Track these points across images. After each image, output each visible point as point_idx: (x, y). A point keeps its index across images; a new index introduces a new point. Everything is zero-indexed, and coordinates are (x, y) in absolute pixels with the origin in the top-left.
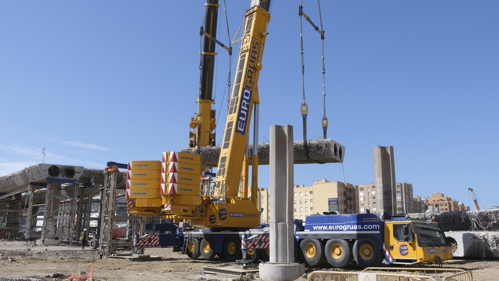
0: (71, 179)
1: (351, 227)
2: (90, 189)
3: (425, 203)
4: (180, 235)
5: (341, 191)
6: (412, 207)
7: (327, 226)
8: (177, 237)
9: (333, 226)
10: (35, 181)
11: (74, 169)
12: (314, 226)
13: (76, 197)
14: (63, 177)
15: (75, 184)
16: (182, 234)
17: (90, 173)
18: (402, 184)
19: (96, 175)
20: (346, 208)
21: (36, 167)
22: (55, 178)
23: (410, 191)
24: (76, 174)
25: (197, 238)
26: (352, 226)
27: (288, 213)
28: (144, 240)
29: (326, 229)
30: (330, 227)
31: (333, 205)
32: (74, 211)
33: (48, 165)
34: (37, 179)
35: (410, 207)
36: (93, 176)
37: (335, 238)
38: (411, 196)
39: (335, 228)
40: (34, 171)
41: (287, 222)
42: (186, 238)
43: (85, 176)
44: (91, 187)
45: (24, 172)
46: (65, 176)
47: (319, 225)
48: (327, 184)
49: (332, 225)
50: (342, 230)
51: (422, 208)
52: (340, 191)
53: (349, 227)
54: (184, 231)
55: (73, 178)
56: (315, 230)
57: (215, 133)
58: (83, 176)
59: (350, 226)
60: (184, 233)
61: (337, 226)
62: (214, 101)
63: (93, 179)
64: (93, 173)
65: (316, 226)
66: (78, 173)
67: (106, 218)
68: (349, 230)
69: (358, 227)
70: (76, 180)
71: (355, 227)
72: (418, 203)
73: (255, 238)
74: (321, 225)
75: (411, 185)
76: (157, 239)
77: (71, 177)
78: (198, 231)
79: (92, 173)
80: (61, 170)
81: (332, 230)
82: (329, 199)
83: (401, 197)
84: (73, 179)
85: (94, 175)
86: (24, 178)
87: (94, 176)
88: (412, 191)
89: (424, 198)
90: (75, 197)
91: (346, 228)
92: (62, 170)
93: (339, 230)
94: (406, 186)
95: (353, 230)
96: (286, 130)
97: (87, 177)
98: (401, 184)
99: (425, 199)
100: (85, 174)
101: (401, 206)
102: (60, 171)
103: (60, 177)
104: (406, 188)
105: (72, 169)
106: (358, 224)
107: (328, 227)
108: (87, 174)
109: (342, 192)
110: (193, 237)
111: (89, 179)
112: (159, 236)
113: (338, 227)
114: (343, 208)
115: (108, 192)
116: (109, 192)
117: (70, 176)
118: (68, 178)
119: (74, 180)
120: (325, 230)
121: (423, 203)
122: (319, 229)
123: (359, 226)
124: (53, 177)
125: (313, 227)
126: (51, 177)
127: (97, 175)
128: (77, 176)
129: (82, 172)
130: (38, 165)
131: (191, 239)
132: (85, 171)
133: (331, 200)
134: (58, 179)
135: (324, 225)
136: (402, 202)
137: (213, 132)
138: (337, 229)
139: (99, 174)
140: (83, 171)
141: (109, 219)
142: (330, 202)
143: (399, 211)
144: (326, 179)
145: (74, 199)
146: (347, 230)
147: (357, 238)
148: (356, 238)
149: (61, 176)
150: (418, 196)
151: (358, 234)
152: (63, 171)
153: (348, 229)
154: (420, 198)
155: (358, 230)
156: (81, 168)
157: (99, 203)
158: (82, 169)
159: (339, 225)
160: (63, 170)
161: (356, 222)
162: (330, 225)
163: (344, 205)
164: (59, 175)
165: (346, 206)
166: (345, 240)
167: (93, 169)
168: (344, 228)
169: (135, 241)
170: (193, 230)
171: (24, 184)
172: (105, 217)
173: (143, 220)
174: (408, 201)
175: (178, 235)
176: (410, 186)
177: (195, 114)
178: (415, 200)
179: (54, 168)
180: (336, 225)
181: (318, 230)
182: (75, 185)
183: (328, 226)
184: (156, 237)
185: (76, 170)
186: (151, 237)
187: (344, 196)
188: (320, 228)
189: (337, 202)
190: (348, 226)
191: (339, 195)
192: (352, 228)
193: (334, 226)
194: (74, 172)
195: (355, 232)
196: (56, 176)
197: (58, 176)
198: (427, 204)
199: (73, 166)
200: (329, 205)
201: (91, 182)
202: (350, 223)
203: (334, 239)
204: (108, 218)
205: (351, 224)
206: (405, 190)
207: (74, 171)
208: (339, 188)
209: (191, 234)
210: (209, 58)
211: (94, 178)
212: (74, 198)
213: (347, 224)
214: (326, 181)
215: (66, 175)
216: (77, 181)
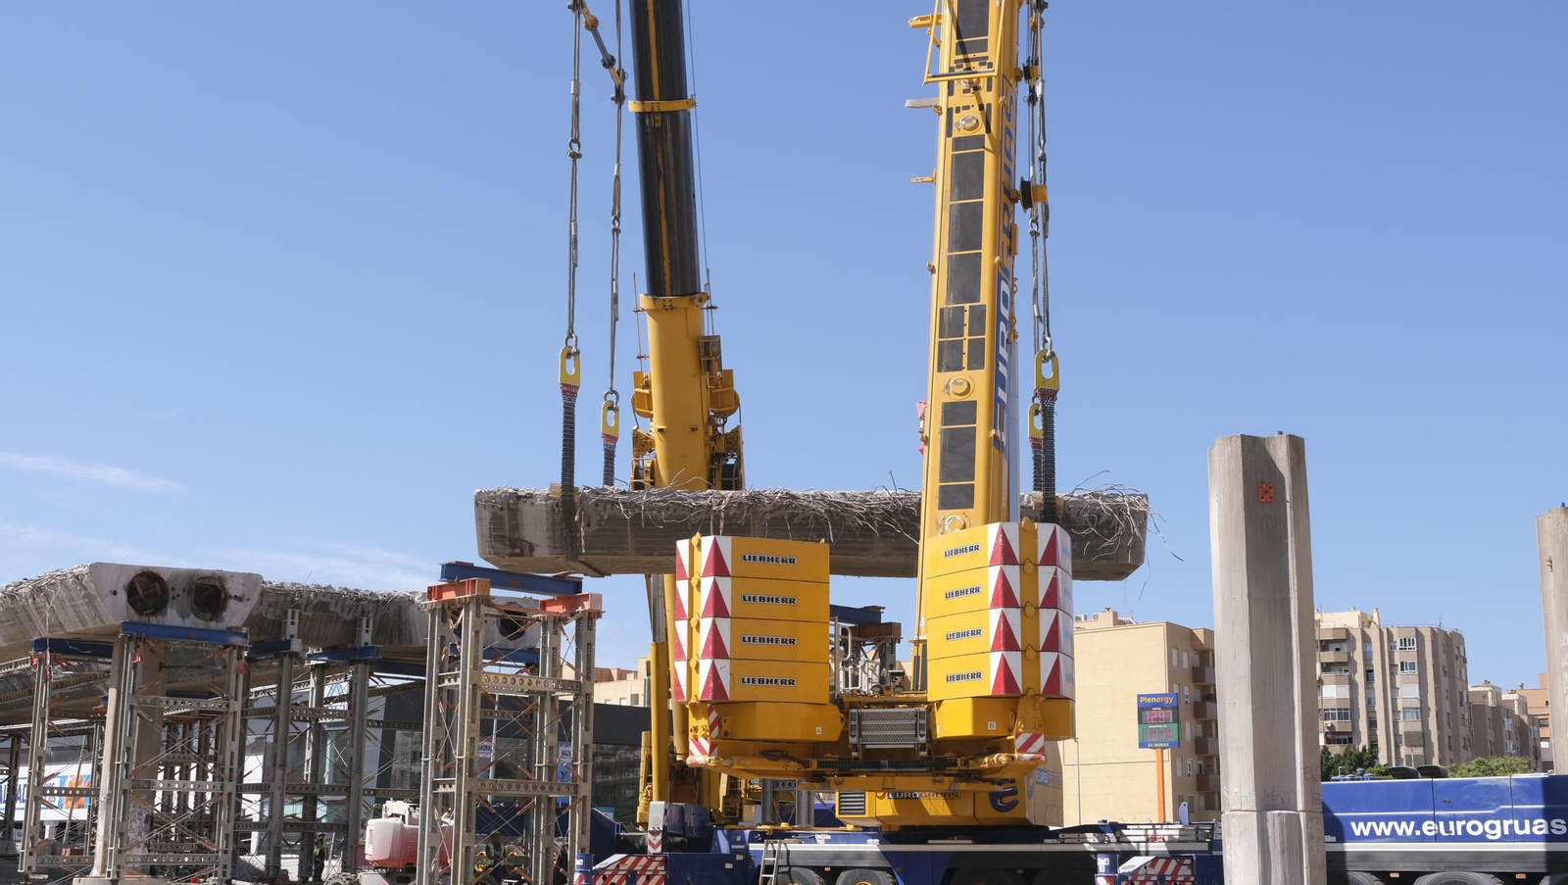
0: (213, 625)
1: (1522, 827)
2: (281, 665)
3: (1516, 712)
4: (739, 857)
5: (1180, 661)
6: (1464, 731)
7: (1412, 824)
8: (729, 866)
9: (1441, 824)
10: (59, 634)
11: (223, 586)
12: (1357, 820)
13: (236, 700)
14: (183, 618)
15: (234, 647)
16: (746, 852)
17: (282, 598)
18: (1422, 630)
19: (303, 607)
20: (1200, 734)
21: (77, 577)
22: (153, 620)
23: (1457, 664)
24: (232, 603)
25: (819, 870)
26: (1527, 822)
27: (1305, 773)
28: (612, 876)
29: (1409, 833)
30: (1428, 827)
31: (1158, 721)
32: (232, 758)
33: (123, 567)
34: (71, 628)
35: (1455, 730)
36: (293, 612)
37: (1451, 868)
38: (1458, 682)
39: (1452, 828)
40: (64, 595)
41: (1300, 806)
42: (769, 869)
43: (261, 614)
44: (286, 660)
45: (12, 597)
46: (192, 616)
47: (1378, 820)
48: (1123, 633)
49: (1436, 819)
50: (1482, 838)
51: (1505, 735)
52: (1175, 663)
53: (1511, 827)
54: (753, 840)
55: (222, 620)
56: (1362, 838)
57: (736, 432)
58: (255, 613)
59: (1516, 822)
60: (753, 847)
61: (1460, 824)
62: (708, 298)
63: (292, 623)
64: (293, 601)
65: (1366, 820)
66: (239, 599)
67: (441, 790)
68: (1512, 837)
69: (1550, 827)
70: (233, 631)
71: (1540, 827)
72: (1489, 714)
73: (1142, 871)
74: (1387, 820)
75: (1460, 636)
76: (656, 872)
77: (211, 620)
78: (812, 839)
79: (289, 598)
80: (173, 589)
81: (1437, 838)
82: (1139, 696)
83: (1417, 687)
84: (222, 626)
85: (298, 606)
86: (8, 621)
87: (297, 612)
88: (1465, 661)
89: (1513, 692)
90: (232, 701)
91: (1498, 831)
92: (179, 590)
93: (1466, 837)
94: (1441, 640)
95: (1532, 838)
96: (1281, 456)
97: (270, 617)
98: (1418, 634)
99: (1514, 697)
100: (261, 604)
101: (1417, 727)
102: (171, 594)
103: (172, 617)
104: (1441, 648)
105: (217, 584)
106: (1548, 815)
107: (1418, 827)
108: (270, 606)
109: (1186, 665)
110: (799, 862)
111: (279, 625)
112: (665, 862)
113: (1464, 828)
114: (1188, 736)
115: (446, 683)
116: (453, 683)
117: (209, 615)
118: (201, 624)
119: (229, 628)
120: (1404, 839)
121: (1509, 713)
122: (1378, 833)
123: (1553, 823)
124: (144, 619)
125: (1353, 824)
126: (136, 618)
127: (306, 606)
128: (236, 615)
129: (255, 598)
130: (85, 570)
131: (788, 873)
132: (263, 593)
133: (1149, 700)
134: (161, 626)
135: (1399, 819)
136: (1423, 710)
137: (728, 428)
138: (1459, 833)
139: (315, 602)
140: (259, 590)
141: (459, 795)
142: (1142, 709)
143: (1409, 745)
144: (1115, 614)
145: (231, 710)
146: (1504, 838)
147: (1548, 867)
148: (1543, 870)
149: (175, 612)
150: (1487, 683)
151: (1549, 854)
152: (182, 594)
153: (1506, 832)
154: (1497, 694)
155: (1549, 838)
156: (252, 579)
157: (309, 721)
158: (256, 585)
159: (1468, 818)
160: (184, 590)
161: (1543, 806)
162: (1427, 818)
163: (1193, 720)
164: (169, 610)
165: (1199, 727)
166: (1497, 875)
167: (294, 584)
168: (1488, 830)
169: (580, 879)
170: (789, 836)
171: (5, 644)
172: (436, 785)
173: (580, 795)
174: (1447, 706)
175: (730, 858)
176: (1455, 642)
177: (639, 357)
178: (1476, 701)
179: (144, 579)
180: (1455, 819)
181: (1372, 836)
182: (231, 652)
183: (1419, 821)
184: (654, 865)
185: (233, 588)
186: (635, 864)
187: (1192, 685)
188: (1382, 828)
189: (1176, 709)
190: (1506, 823)
191: (1171, 682)
192: (1527, 831)
193: (1446, 820)
194: (223, 596)
195: (1540, 847)
196: (154, 614)
197: (164, 614)
198: (1525, 718)
199: (218, 574)
200: (1140, 722)
201: (288, 638)
202: (1517, 810)
203: (1448, 873)
204: (454, 789)
205: (1521, 816)
206: (1435, 656)
207: (226, 593)
208: (1175, 652)
209: (788, 852)
210: (658, 125)
211: (296, 621)
212: (228, 706)
213: (1501, 816)
214: (1118, 623)
215: (192, 609)
216: (240, 634)
